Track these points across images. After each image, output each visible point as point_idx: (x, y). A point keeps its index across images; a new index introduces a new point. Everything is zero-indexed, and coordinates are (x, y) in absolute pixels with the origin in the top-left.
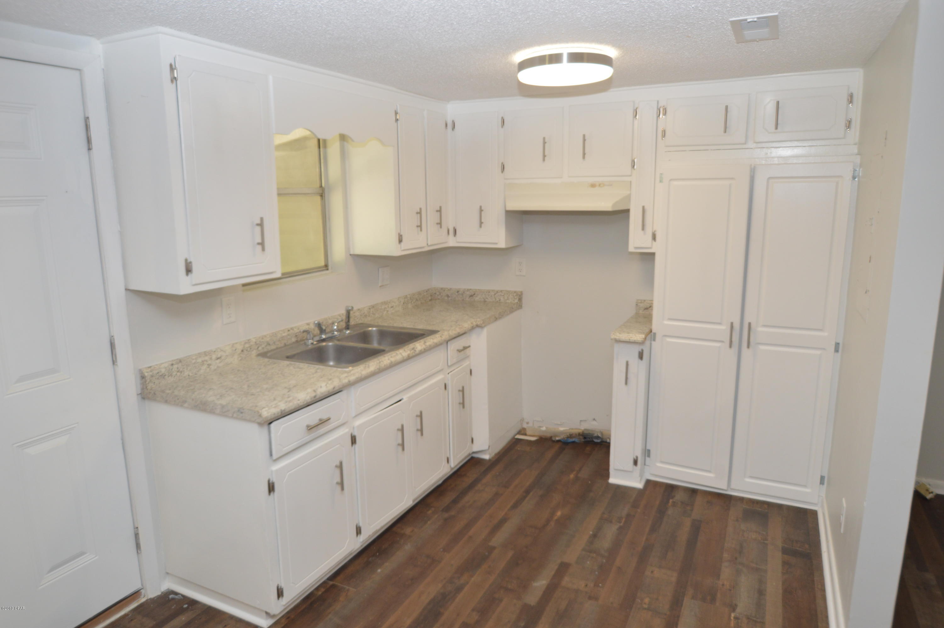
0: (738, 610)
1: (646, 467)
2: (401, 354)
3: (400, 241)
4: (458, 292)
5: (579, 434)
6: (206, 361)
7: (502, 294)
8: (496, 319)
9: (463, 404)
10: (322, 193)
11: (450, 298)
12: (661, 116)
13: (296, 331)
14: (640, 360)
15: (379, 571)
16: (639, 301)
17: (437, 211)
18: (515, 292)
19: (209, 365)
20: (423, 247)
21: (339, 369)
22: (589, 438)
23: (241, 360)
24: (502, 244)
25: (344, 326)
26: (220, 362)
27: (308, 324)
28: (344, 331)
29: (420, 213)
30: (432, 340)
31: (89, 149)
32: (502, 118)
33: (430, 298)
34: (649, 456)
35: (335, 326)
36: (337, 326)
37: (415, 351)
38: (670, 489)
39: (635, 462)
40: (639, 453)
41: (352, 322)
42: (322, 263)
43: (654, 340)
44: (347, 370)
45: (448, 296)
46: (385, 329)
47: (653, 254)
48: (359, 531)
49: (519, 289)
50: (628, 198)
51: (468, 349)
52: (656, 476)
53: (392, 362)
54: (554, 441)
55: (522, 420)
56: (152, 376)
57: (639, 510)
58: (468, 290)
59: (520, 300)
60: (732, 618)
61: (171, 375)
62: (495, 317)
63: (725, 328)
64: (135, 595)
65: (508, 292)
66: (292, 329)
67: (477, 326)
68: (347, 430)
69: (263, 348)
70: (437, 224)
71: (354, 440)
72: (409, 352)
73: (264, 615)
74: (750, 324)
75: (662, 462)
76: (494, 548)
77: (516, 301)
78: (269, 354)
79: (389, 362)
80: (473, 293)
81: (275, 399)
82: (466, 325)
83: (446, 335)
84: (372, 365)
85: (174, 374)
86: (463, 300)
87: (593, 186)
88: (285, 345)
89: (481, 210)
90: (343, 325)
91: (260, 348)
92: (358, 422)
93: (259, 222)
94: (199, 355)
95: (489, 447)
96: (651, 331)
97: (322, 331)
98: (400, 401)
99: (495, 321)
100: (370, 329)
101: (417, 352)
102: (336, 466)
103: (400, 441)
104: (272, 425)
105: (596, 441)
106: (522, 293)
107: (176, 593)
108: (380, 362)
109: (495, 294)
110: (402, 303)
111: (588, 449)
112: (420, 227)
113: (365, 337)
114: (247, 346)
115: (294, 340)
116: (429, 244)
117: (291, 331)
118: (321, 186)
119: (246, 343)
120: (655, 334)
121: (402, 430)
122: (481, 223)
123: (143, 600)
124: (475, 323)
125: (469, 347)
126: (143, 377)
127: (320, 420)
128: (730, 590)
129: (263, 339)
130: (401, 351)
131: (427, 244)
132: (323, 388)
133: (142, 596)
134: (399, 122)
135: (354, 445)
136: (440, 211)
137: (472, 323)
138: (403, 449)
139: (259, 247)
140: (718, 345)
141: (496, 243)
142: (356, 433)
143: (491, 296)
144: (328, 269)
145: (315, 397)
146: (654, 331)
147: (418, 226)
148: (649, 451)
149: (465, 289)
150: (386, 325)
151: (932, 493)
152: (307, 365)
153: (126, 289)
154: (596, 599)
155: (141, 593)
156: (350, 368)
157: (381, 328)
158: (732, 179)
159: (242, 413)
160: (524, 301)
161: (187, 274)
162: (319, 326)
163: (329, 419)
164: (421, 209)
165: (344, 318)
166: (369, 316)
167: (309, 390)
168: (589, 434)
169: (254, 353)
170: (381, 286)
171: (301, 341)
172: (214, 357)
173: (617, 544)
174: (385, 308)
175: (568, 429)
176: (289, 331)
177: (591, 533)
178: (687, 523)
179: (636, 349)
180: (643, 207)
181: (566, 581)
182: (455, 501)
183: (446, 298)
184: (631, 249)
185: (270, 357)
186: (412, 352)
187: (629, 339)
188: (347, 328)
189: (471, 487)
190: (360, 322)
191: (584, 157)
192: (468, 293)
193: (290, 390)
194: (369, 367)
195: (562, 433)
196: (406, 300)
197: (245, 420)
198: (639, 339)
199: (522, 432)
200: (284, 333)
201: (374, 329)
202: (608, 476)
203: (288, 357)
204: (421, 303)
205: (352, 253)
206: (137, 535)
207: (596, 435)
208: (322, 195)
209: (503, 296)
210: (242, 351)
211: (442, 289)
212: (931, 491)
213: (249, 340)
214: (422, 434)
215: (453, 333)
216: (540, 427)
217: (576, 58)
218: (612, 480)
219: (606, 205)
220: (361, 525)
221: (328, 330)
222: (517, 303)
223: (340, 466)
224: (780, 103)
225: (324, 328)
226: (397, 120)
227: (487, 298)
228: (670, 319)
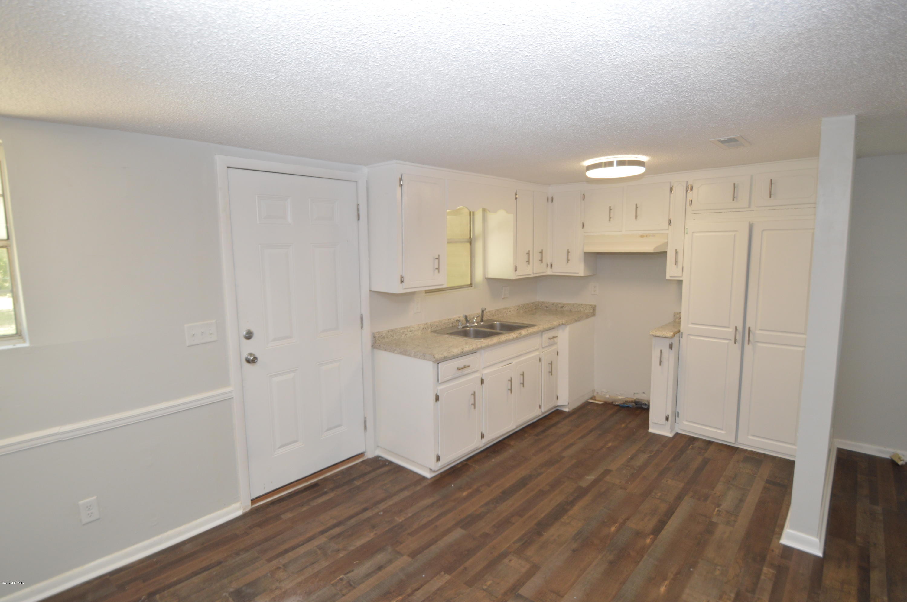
0: (721, 507)
1: (676, 424)
2: (512, 335)
3: (516, 270)
4: (553, 304)
5: (632, 402)
6: (405, 332)
7: (582, 307)
8: (576, 321)
9: (551, 372)
10: (471, 241)
11: (548, 308)
12: (689, 191)
13: (452, 320)
14: (670, 350)
15: (493, 460)
16: (676, 313)
17: (540, 252)
18: (591, 305)
19: (406, 334)
20: (530, 275)
21: (476, 340)
22: (639, 405)
23: (422, 334)
24: (582, 274)
25: (480, 321)
26: (412, 334)
27: (459, 317)
28: (480, 323)
29: (528, 254)
30: (532, 330)
31: (358, 220)
32: (583, 194)
33: (535, 308)
34: (678, 416)
35: (475, 319)
36: (476, 320)
37: (521, 334)
38: (692, 440)
39: (667, 419)
40: (669, 412)
41: (485, 319)
42: (469, 283)
43: (682, 337)
44: (480, 341)
45: (546, 307)
46: (504, 323)
47: (681, 281)
48: (482, 436)
49: (593, 303)
50: (666, 244)
51: (556, 338)
52: (683, 430)
53: (506, 339)
54: (614, 405)
55: (594, 391)
56: (379, 337)
57: (666, 449)
58: (560, 303)
59: (594, 310)
60: (716, 510)
61: (388, 338)
62: (575, 320)
63: (731, 330)
64: (362, 454)
65: (586, 305)
66: (450, 319)
67: (563, 324)
68: (479, 375)
69: (434, 328)
70: (540, 260)
71: (482, 382)
72: (517, 335)
73: (429, 470)
74: (749, 328)
75: (687, 421)
76: (564, 457)
77: (591, 311)
78: (437, 332)
79: (505, 339)
80: (563, 305)
81: (441, 351)
82: (555, 323)
83: (541, 328)
84: (495, 340)
85: (389, 337)
86: (556, 310)
87: (642, 236)
88: (446, 328)
89: (568, 252)
90: (479, 319)
91: (433, 328)
92: (486, 371)
93: (437, 257)
94: (402, 328)
95: (569, 403)
96: (680, 332)
97: (467, 321)
98: (511, 363)
99: (575, 322)
100: (495, 322)
101: (522, 335)
102: (472, 394)
103: (510, 388)
104: (439, 364)
105: (644, 407)
106: (595, 306)
107: (382, 458)
108: (500, 339)
109: (577, 306)
110: (516, 310)
111: (638, 411)
112: (528, 262)
113: (492, 326)
114: (426, 326)
115: (451, 325)
116: (534, 273)
117: (450, 320)
118: (470, 237)
119: (425, 324)
120: (682, 333)
121: (511, 380)
122: (568, 260)
123: (365, 458)
124: (561, 323)
125: (557, 337)
126: (374, 337)
127: (464, 366)
128: (719, 497)
129: (434, 323)
130: (513, 334)
131: (533, 273)
132: (467, 348)
133: (365, 456)
134: (517, 199)
135: (482, 384)
136: (541, 252)
137: (559, 322)
138: (511, 392)
139: (437, 270)
140: (727, 342)
141: (578, 273)
142: (484, 378)
143: (575, 308)
144: (472, 286)
145: (462, 352)
146: (681, 331)
147: (527, 262)
148: (678, 413)
149: (558, 303)
150: (505, 321)
151: (903, 460)
152: (458, 337)
153: (370, 291)
154: (626, 489)
155: (365, 454)
156: (482, 340)
157: (502, 322)
158: (736, 231)
159: (425, 356)
160: (597, 311)
161: (401, 283)
162: (466, 317)
163: (469, 366)
164: (529, 251)
165: (480, 315)
166: (495, 316)
167: (460, 348)
168: (640, 401)
169: (429, 330)
170: (503, 298)
171: (455, 326)
172: (409, 330)
173: (646, 465)
174: (505, 312)
175: (624, 397)
176: (448, 320)
177: (630, 457)
178: (700, 459)
179: (668, 342)
180: (676, 250)
181: (608, 478)
182: (543, 431)
183: (545, 308)
184: (668, 277)
185: (438, 333)
186: (519, 335)
187: (662, 335)
188: (482, 321)
189: (554, 425)
190: (490, 318)
191: (636, 218)
192: (560, 305)
193: (449, 348)
194: (493, 340)
195: (620, 400)
196: (519, 307)
197: (426, 360)
198: (669, 335)
199: (593, 398)
200: (446, 321)
201: (498, 323)
202: (648, 428)
203: (447, 334)
204: (529, 311)
205: (486, 277)
206: (365, 422)
207: (644, 403)
208: (470, 243)
209: (583, 307)
210: (423, 329)
211: (543, 302)
212: (902, 459)
213: (427, 323)
214: (523, 386)
215: (546, 326)
216: (605, 395)
217: (621, 163)
218: (651, 430)
219: (649, 249)
220: (484, 432)
221: (470, 321)
222: (592, 312)
223: (474, 394)
224: (772, 180)
225: (468, 319)
226: (516, 198)
227: (572, 309)
228: (692, 324)
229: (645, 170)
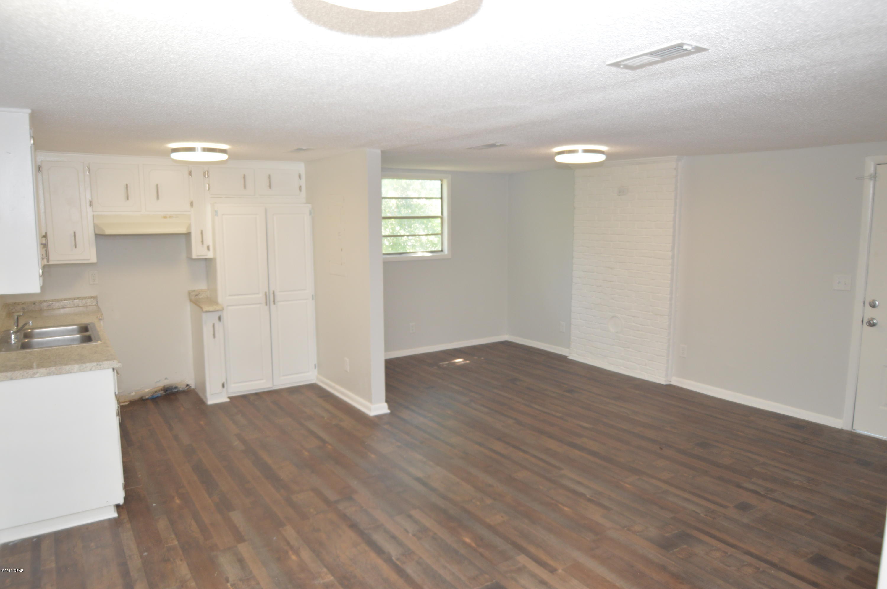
5: (162, 390)
12: (206, 176)
14: (219, 322)
16: (191, 291)
18: (91, 297)
24: (93, 260)
39: (223, 386)
43: (224, 309)
50: (189, 227)
54: (143, 400)
65: (85, 298)
74: (273, 291)
77: (94, 303)
87: (165, 217)
89: (75, 235)
105: (174, 391)
111: (172, 397)
120: (223, 305)
122: (75, 245)
140: (261, 305)
143: (70, 303)
146: (220, 304)
158: (257, 214)
175: (150, 389)
179: (217, 315)
180: (200, 231)
184: (194, 256)
187: (215, 309)
191: (157, 199)
202: (206, 403)
207: (174, 386)
209: (81, 301)
218: (210, 402)
224: (270, 175)
228: (230, 296)
229: (228, 157)
